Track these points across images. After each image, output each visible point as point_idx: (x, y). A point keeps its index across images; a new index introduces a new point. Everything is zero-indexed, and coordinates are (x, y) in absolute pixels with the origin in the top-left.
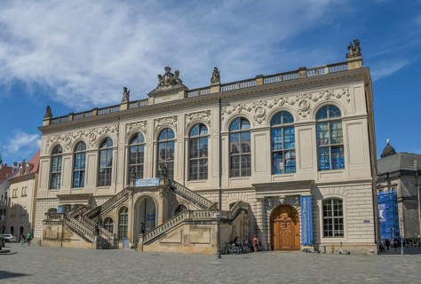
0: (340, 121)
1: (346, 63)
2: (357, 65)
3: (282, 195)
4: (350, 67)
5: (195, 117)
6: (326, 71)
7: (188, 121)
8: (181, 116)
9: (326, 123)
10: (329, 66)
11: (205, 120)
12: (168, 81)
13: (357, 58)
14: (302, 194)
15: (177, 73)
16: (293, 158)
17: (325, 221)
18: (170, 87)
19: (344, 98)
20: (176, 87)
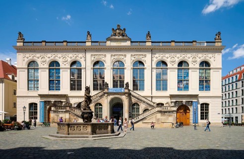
0: (210, 69)
1: (215, 42)
2: (220, 44)
3: (184, 101)
4: (216, 44)
5: (136, 57)
6: (206, 44)
7: (133, 59)
8: (129, 55)
9: (203, 69)
10: (207, 42)
11: (142, 60)
12: (119, 33)
13: (220, 41)
14: (193, 101)
15: (124, 29)
16: (187, 84)
17: (201, 113)
18: (121, 37)
19: (212, 59)
20: (125, 38)
